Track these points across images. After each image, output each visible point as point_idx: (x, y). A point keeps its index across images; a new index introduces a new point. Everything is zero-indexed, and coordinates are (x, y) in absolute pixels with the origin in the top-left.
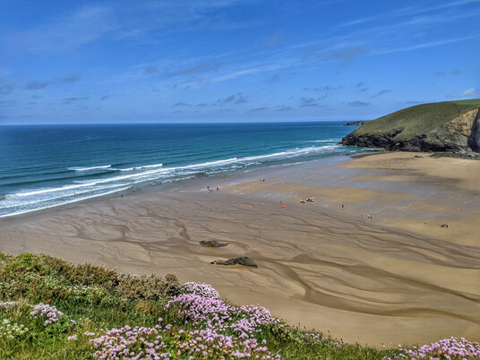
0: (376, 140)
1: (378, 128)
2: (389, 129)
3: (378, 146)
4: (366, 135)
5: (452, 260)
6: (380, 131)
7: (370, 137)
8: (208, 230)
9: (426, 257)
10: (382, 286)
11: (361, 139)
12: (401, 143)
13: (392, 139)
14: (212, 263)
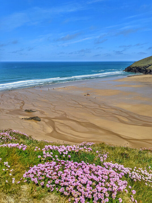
0: (140, 69)
1: (141, 64)
2: (146, 64)
3: (141, 72)
4: (136, 67)
5: (130, 121)
6: (142, 65)
7: (137, 68)
8: (33, 105)
9: (119, 119)
10: (88, 131)
11: (133, 69)
12: (150, 70)
13: (147, 69)
14: (23, 119)
